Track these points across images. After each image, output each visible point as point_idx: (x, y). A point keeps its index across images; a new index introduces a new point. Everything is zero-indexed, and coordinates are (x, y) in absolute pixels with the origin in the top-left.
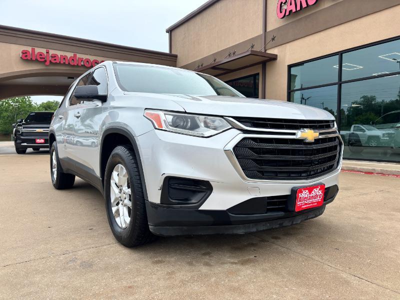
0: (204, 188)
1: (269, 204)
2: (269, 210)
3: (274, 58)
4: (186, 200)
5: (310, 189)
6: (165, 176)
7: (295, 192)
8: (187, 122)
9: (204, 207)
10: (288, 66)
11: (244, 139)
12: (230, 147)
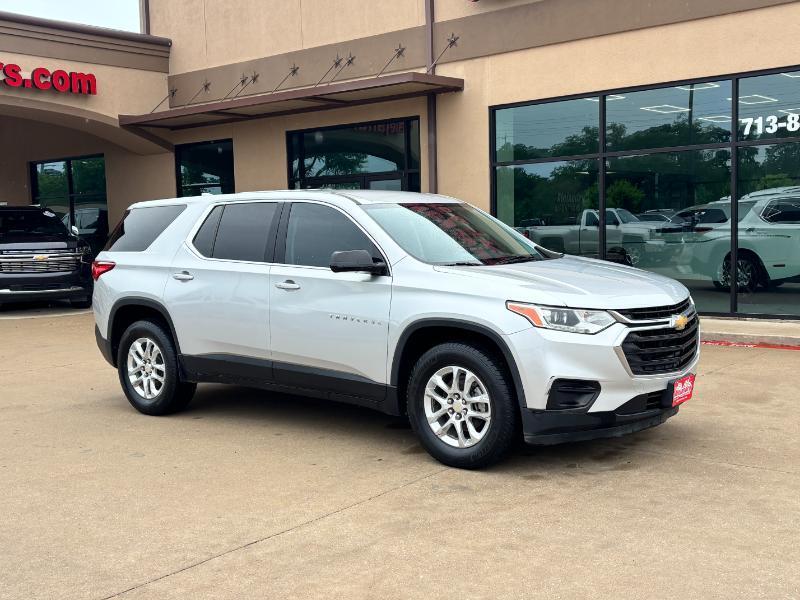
0: (592, 388)
1: (650, 400)
2: (649, 408)
3: (456, 87)
4: (573, 404)
5: (682, 380)
6: (554, 379)
7: (671, 386)
8: (563, 316)
9: (593, 410)
10: (490, 107)
11: (630, 333)
12: (619, 342)
